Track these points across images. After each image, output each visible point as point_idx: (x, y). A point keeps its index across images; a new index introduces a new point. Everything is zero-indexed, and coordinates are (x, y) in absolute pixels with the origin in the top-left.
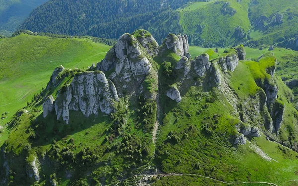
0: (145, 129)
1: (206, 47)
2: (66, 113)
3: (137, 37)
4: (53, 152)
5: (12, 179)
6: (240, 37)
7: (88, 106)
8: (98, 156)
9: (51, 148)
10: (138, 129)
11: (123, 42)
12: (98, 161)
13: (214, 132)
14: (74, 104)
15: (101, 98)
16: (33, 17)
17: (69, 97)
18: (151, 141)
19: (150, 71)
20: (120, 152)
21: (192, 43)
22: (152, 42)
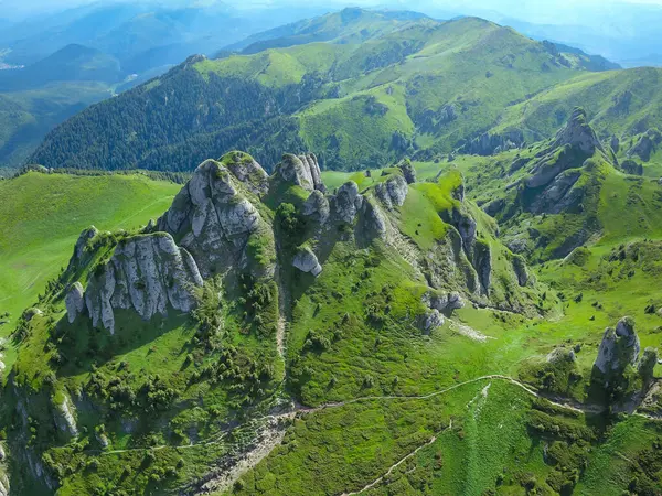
0: (261, 333)
1: (350, 170)
2: (108, 314)
3: (229, 165)
4: (93, 388)
5: (33, 433)
6: (401, 147)
7: (146, 298)
8: (178, 391)
9: (89, 379)
10: (248, 336)
11: (204, 175)
12: (178, 400)
13: (387, 317)
14: (122, 297)
15: (170, 283)
16: (50, 142)
17: (110, 285)
18: (274, 354)
19: (256, 223)
20: (219, 380)
21: (325, 167)
22: (254, 170)
